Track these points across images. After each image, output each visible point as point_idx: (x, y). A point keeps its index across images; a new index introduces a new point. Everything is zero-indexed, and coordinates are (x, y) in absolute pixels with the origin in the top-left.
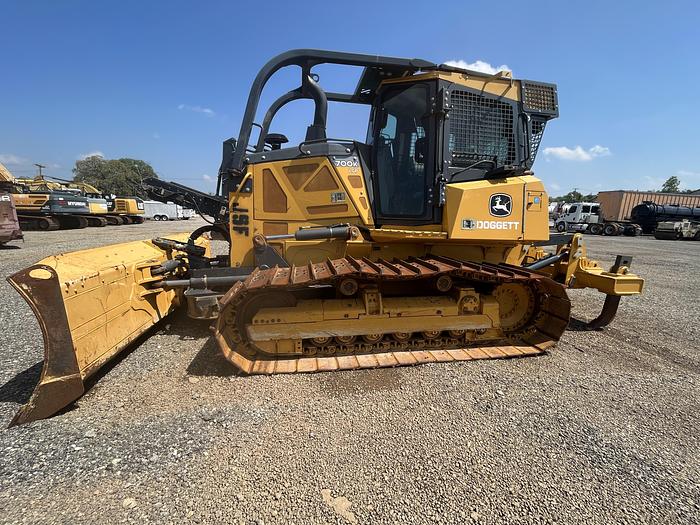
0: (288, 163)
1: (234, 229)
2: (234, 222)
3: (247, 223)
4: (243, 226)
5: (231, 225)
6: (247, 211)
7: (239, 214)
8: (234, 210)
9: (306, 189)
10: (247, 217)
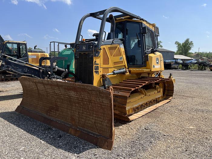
0: (109, 46)
1: (95, 72)
2: (95, 69)
3: (98, 69)
4: (97, 70)
5: (94, 70)
6: (98, 64)
7: (96, 66)
8: (95, 64)
9: (114, 56)
10: (98, 67)
